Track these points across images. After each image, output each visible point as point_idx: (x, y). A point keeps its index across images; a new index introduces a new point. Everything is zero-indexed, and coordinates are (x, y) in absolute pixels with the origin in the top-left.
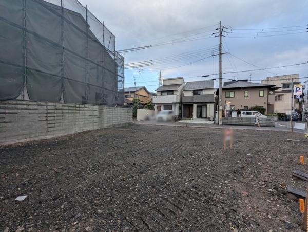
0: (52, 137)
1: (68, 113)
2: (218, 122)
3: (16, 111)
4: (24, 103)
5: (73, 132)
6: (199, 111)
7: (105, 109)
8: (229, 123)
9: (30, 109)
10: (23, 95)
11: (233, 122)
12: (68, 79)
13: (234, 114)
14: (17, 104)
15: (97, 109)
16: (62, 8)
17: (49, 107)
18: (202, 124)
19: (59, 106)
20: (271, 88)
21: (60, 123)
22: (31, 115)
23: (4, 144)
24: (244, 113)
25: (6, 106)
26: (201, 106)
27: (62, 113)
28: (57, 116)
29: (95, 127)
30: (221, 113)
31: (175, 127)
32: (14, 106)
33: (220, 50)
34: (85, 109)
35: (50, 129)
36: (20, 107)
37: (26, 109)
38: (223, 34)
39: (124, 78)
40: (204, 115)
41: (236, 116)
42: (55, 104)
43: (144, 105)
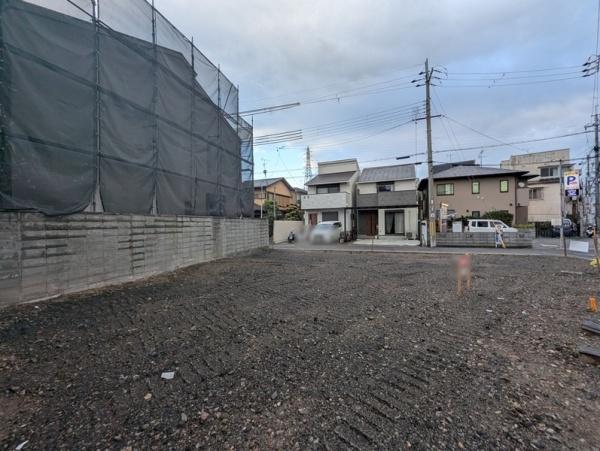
0: (140, 277)
1: (165, 233)
2: (429, 242)
3: (83, 232)
4: (96, 217)
5: (172, 268)
6: (390, 221)
7: (224, 223)
8: (449, 242)
9: (105, 228)
10: (94, 204)
11: (456, 242)
12: (164, 171)
13: (457, 227)
14: (86, 220)
15: (210, 224)
16: (154, 47)
17: (135, 224)
18: (398, 247)
19: (150, 220)
20: (521, 177)
21: (151, 251)
22: (106, 239)
23: (66, 293)
24: (474, 225)
25: (69, 224)
26: (393, 213)
27: (156, 233)
28: (147, 240)
29: (208, 256)
30: (432, 224)
31: (351, 252)
32: (80, 224)
33: (428, 110)
34: (192, 224)
35: (136, 264)
36: (89, 224)
37: (99, 228)
38: (432, 81)
39: (252, 164)
40: (398, 229)
41: (460, 230)
42: (143, 218)
43: (284, 212)
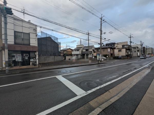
0: (45, 62)
1: (48, 58)
5: (49, 62)
7: (55, 57)
10: (41, 55)
12: (48, 51)
22: (42, 58)
26: (87, 55)
29: (53, 61)
33: (88, 39)
34: (51, 57)
42: (46, 56)
43: (70, 55)
